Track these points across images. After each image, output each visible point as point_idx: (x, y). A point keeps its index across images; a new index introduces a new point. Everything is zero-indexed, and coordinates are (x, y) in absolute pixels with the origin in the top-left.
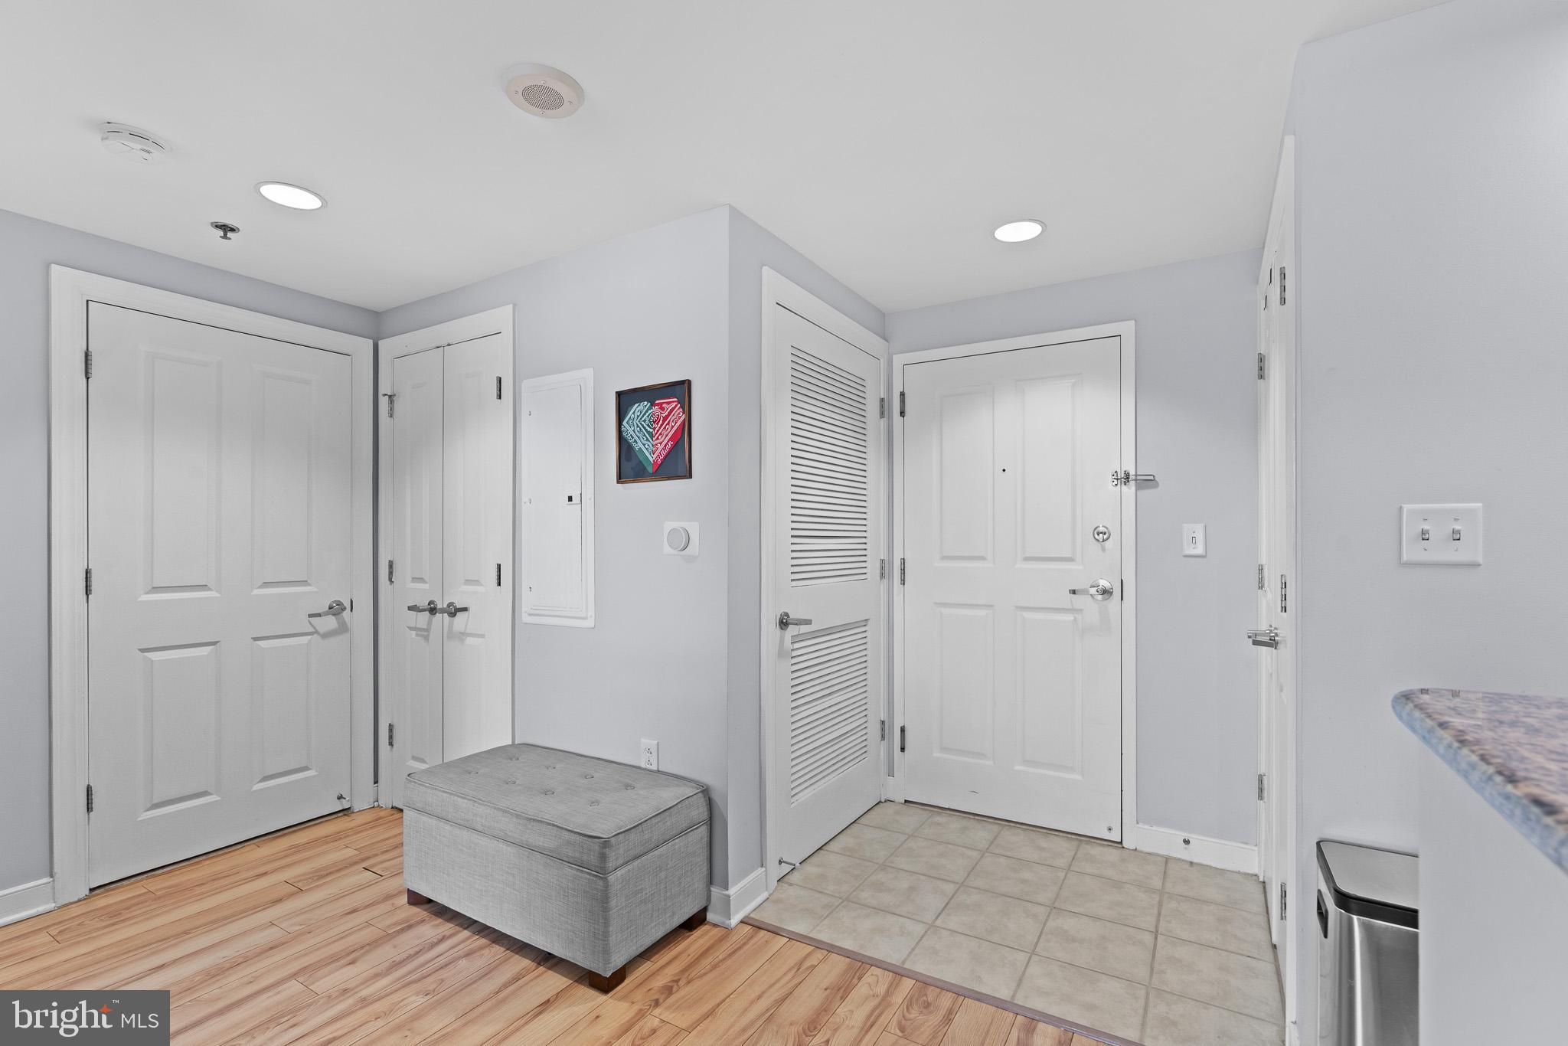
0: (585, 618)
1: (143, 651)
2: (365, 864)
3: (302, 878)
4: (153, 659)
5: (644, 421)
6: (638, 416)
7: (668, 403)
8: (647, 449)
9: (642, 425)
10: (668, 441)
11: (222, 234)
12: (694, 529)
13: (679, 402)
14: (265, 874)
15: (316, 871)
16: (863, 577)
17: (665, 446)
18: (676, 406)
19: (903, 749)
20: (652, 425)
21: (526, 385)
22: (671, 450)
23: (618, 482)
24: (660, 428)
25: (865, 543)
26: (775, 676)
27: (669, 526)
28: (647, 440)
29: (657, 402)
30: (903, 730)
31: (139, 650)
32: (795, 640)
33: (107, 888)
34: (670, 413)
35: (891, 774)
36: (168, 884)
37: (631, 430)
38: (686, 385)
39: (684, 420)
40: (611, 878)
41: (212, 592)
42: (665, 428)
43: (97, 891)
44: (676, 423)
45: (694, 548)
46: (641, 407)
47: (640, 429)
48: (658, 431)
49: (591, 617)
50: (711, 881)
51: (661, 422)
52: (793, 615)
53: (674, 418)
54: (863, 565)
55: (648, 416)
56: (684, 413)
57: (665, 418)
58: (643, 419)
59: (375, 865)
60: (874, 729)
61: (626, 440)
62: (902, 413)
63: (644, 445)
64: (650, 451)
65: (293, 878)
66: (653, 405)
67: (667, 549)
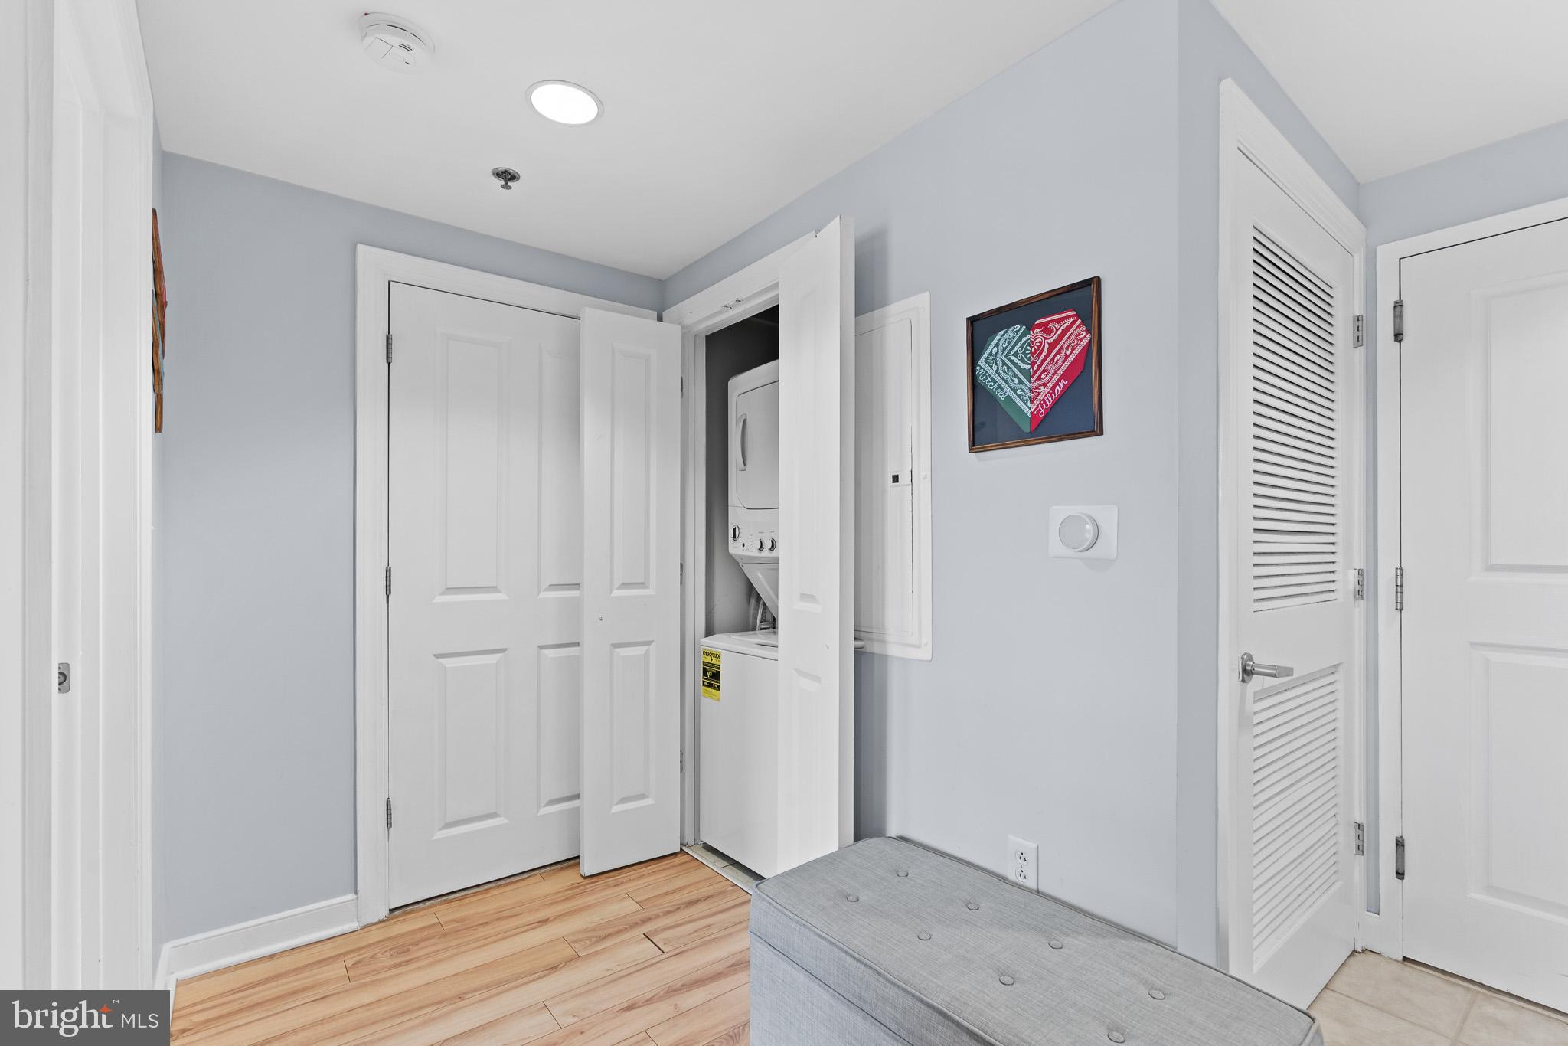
0: (918, 647)
1: (438, 656)
2: (647, 928)
3: (580, 936)
4: (447, 666)
5: (1016, 354)
6: (1004, 349)
7: (1058, 321)
8: (1019, 396)
9: (1012, 362)
10: (1059, 380)
11: (503, 183)
13: (1078, 316)
14: (546, 921)
15: (594, 930)
16: (1331, 596)
17: (1053, 388)
18: (1073, 323)
19: (1399, 874)
20: (1029, 359)
22: (1063, 394)
23: (971, 450)
24: (1043, 361)
25: (1333, 544)
27: (1060, 513)
28: (1021, 382)
29: (1038, 322)
30: (1400, 844)
31: (435, 655)
32: (1256, 698)
33: (405, 909)
34: (1061, 337)
35: (1374, 909)
36: (457, 915)
37: (991, 371)
38: (1094, 286)
39: (1090, 342)
41: (500, 594)
42: (1053, 359)
43: (397, 913)
44: (1073, 350)
46: (1010, 333)
47: (1009, 368)
48: (1039, 367)
49: (926, 645)
51: (1046, 350)
52: (1260, 659)
53: (1069, 342)
54: (1330, 577)
55: (1022, 347)
56: (1088, 331)
57: (1052, 346)
58: (1014, 351)
59: (657, 932)
60: (1346, 839)
61: (984, 389)
62: (1397, 337)
63: (1015, 391)
65: (573, 934)
66: (1030, 327)
67: (1056, 547)
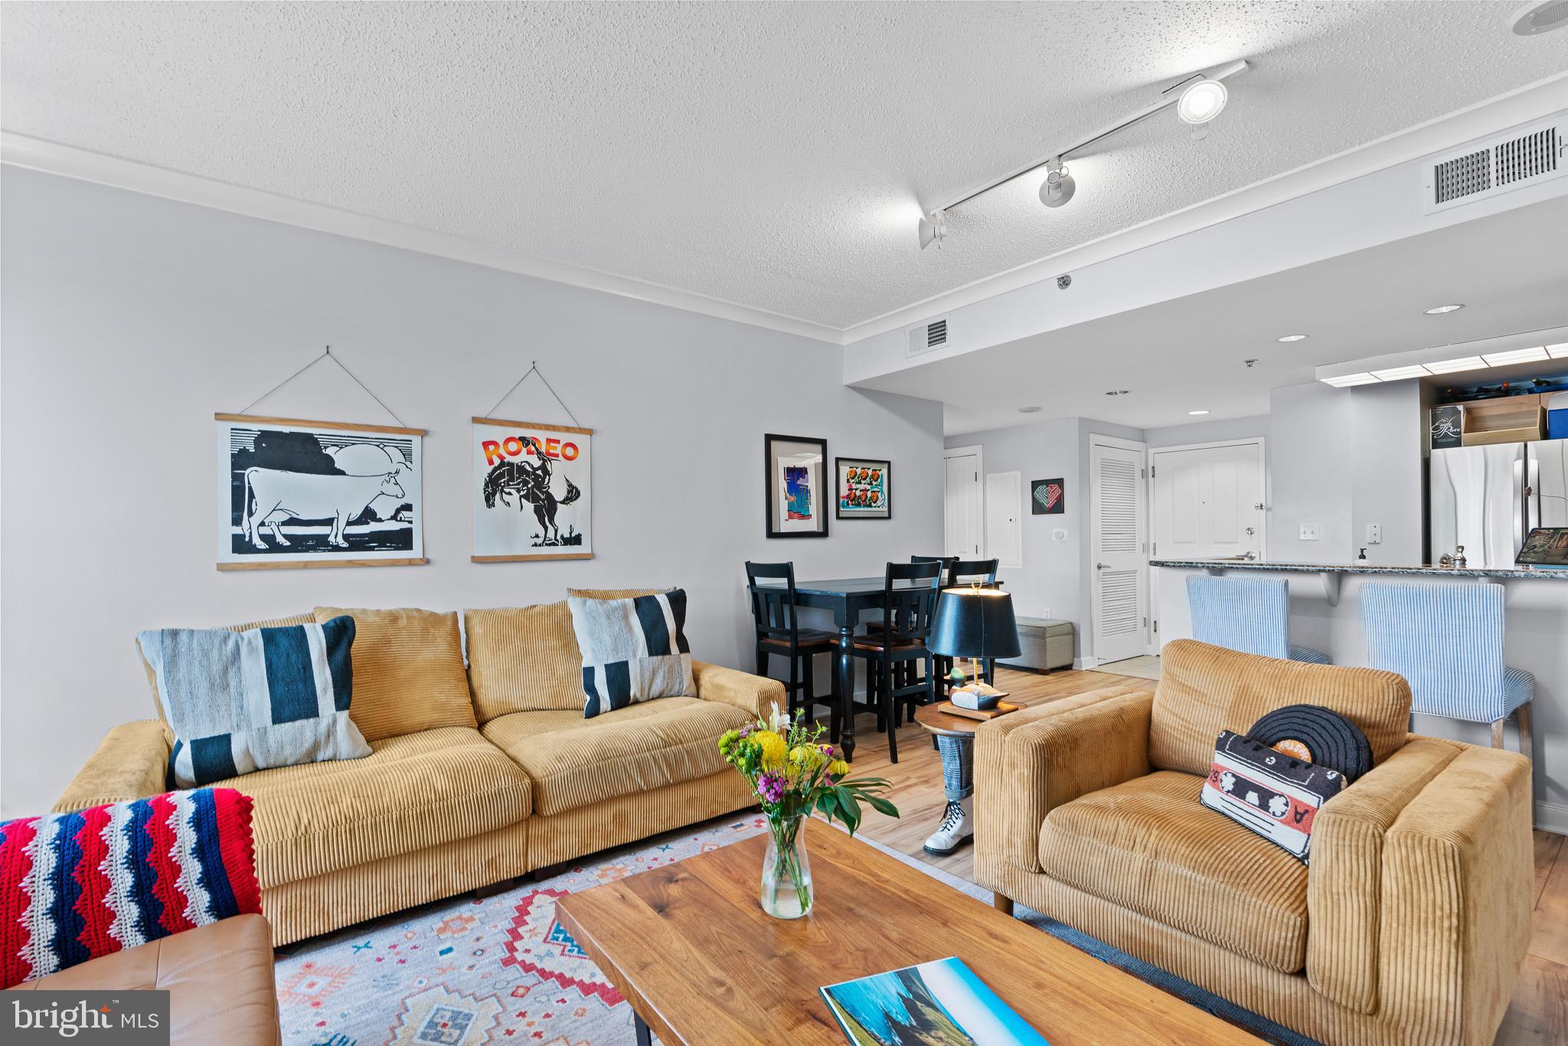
6: (1041, 490)
7: (1054, 486)
10: (1054, 500)
12: (1065, 531)
13: (1058, 486)
16: (1135, 551)
17: (1053, 502)
19: (1155, 631)
20: (1047, 494)
21: (989, 476)
22: (1055, 503)
23: (1033, 514)
24: (1051, 495)
25: (1135, 536)
26: (1096, 588)
27: (1055, 531)
28: (1045, 499)
29: (1049, 485)
30: (1155, 622)
32: (1104, 574)
34: (1054, 490)
35: (1150, 643)
37: (1038, 495)
38: (1061, 480)
39: (1061, 492)
40: (1047, 639)
42: (1053, 495)
44: (1057, 493)
45: (1066, 538)
46: (1042, 487)
47: (1042, 495)
48: (1049, 496)
50: (1074, 656)
51: (1051, 492)
52: (1103, 565)
53: (1056, 491)
54: (1134, 545)
55: (1045, 491)
56: (1061, 490)
58: (1043, 491)
60: (1140, 622)
61: (1036, 499)
62: (1153, 476)
63: (1044, 501)
64: (1048, 503)
66: (1047, 486)
67: (1053, 538)
